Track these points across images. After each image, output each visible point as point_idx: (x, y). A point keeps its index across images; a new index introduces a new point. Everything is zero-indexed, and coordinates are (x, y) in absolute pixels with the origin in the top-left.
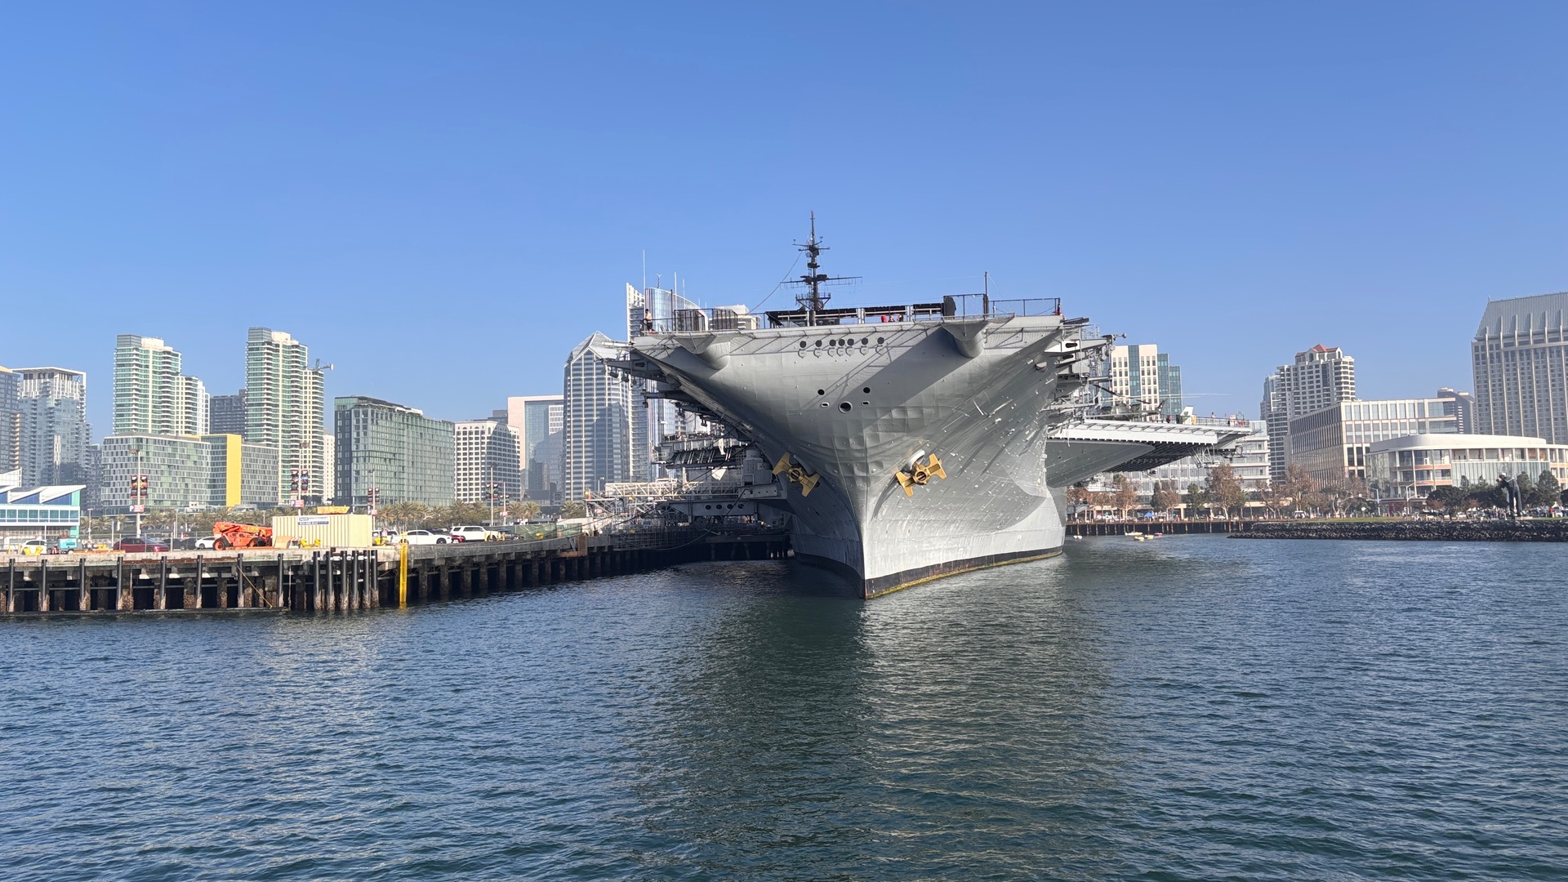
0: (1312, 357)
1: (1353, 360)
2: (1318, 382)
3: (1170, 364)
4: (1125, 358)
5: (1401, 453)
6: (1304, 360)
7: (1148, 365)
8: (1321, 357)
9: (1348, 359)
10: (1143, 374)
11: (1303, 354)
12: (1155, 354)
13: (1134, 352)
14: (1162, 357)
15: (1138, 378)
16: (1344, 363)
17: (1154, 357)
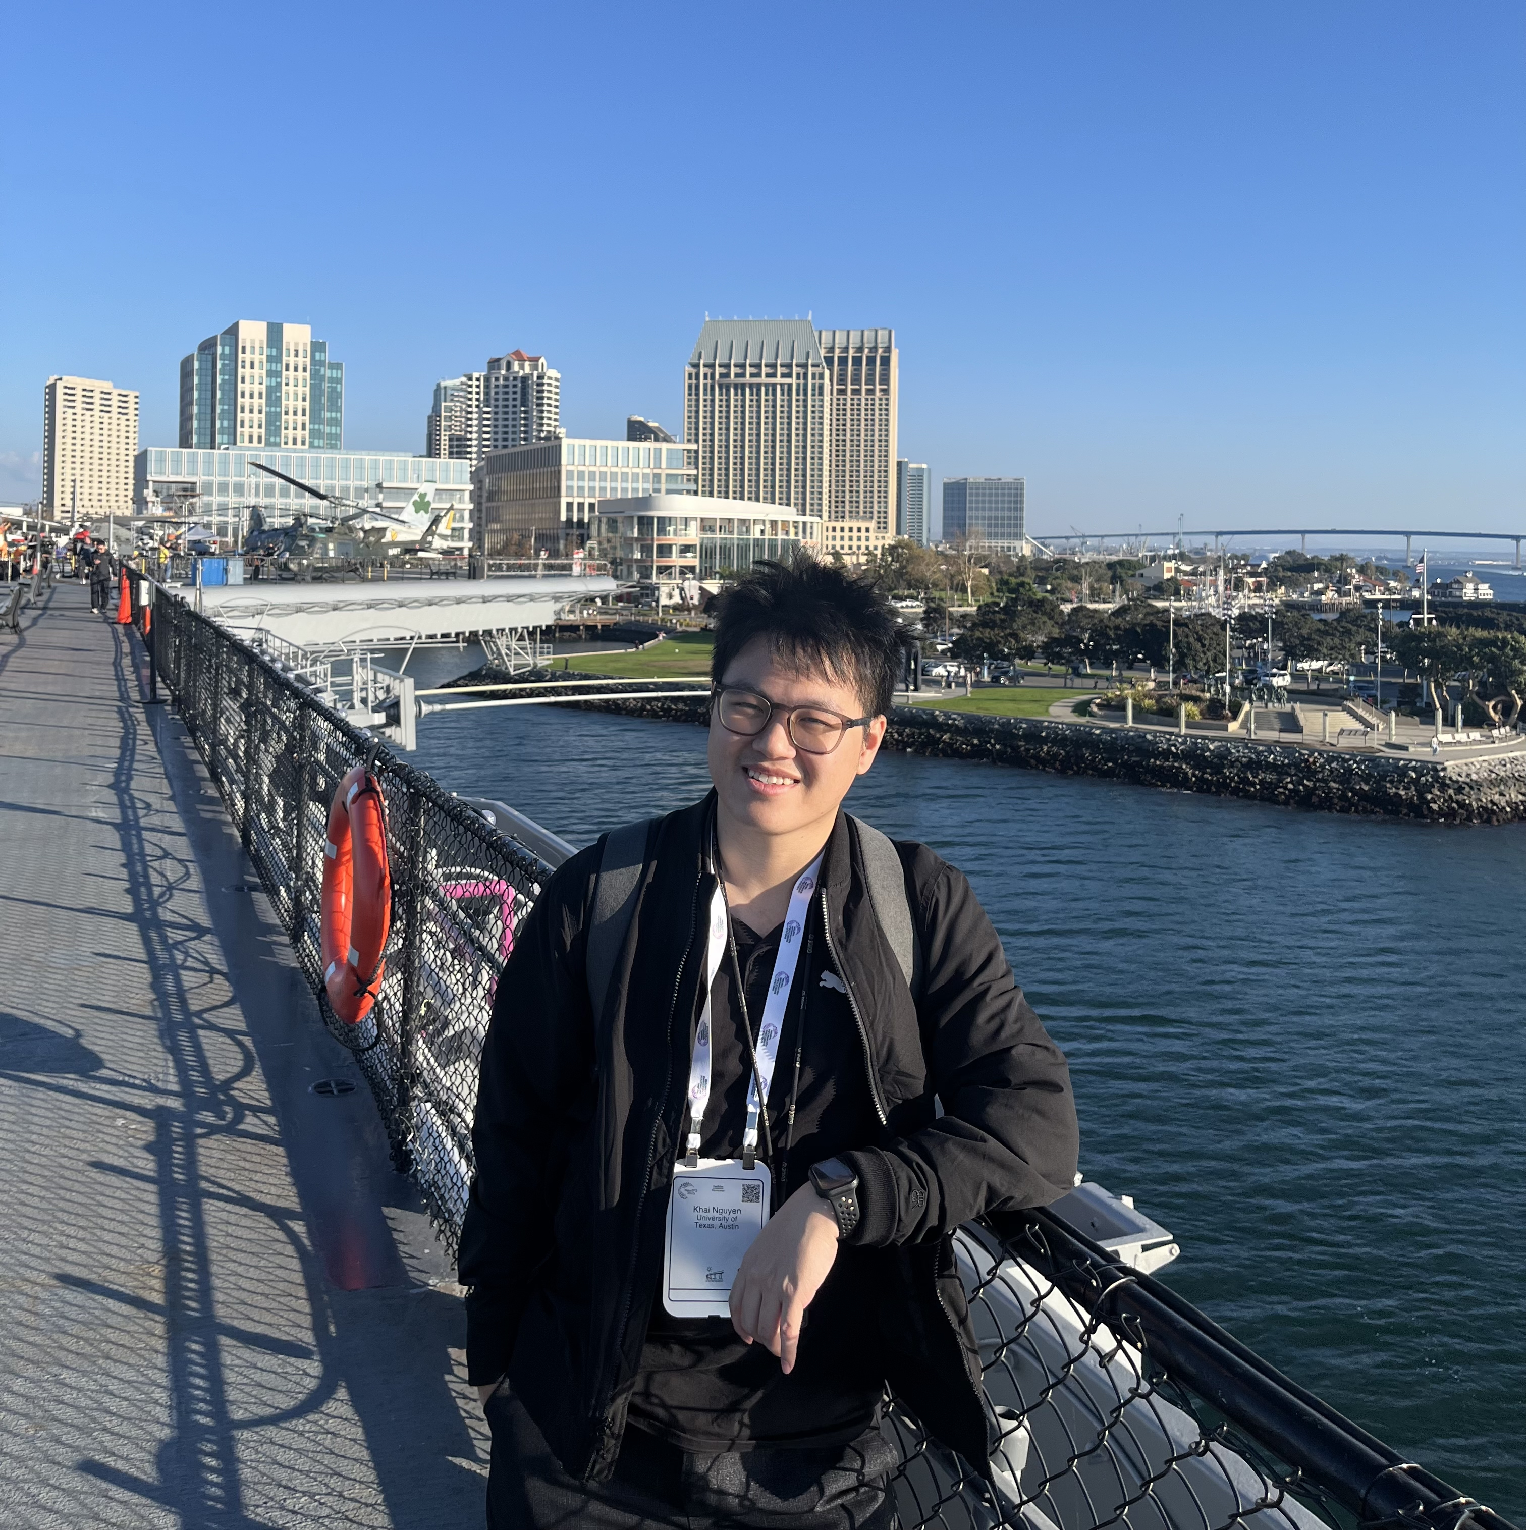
0: (509, 366)
1: (559, 376)
2: (515, 399)
3: (327, 357)
4: (261, 341)
5: (641, 518)
6: (499, 369)
7: (297, 355)
8: (522, 367)
9: (552, 373)
10: (287, 369)
11: (498, 360)
12: (308, 340)
13: (275, 335)
14: (317, 346)
15: (278, 374)
16: (550, 378)
17: (305, 344)
